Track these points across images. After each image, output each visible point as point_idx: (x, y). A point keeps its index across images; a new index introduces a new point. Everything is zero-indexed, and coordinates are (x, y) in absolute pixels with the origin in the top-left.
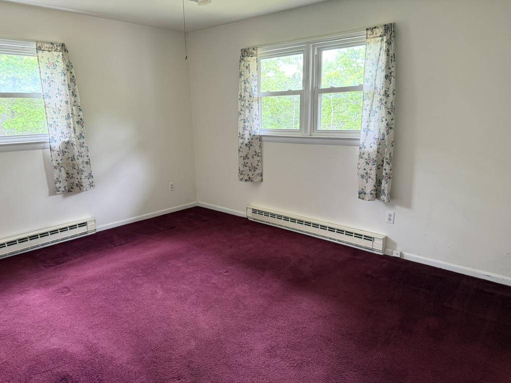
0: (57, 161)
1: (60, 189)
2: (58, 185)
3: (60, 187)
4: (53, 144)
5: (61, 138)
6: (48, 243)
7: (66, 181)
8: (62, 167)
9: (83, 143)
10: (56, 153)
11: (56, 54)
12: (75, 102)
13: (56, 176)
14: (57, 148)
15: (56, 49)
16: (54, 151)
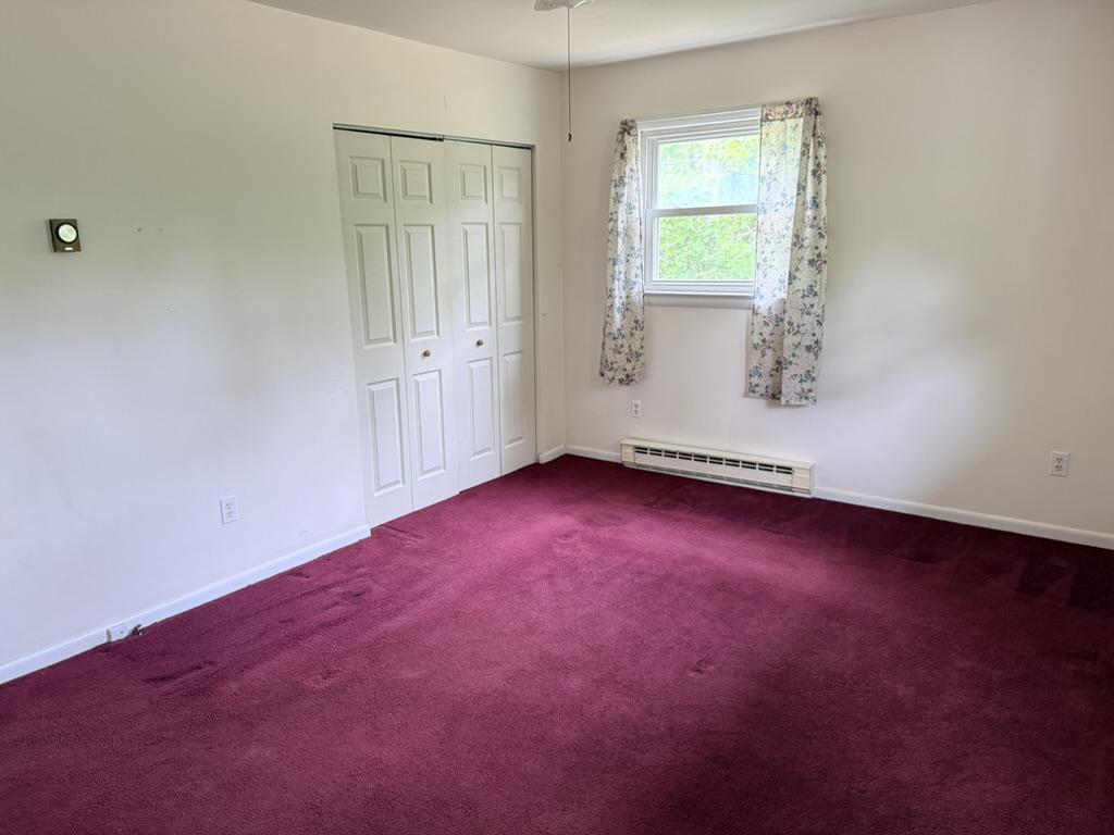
0: (761, 334)
1: (757, 389)
2: (755, 380)
3: (757, 385)
4: (758, 302)
5: (776, 292)
6: (722, 478)
7: (771, 376)
8: (769, 347)
9: (812, 306)
10: (759, 319)
11: (790, 123)
12: (815, 218)
13: (754, 363)
14: (763, 310)
15: (797, 113)
16: (757, 314)
